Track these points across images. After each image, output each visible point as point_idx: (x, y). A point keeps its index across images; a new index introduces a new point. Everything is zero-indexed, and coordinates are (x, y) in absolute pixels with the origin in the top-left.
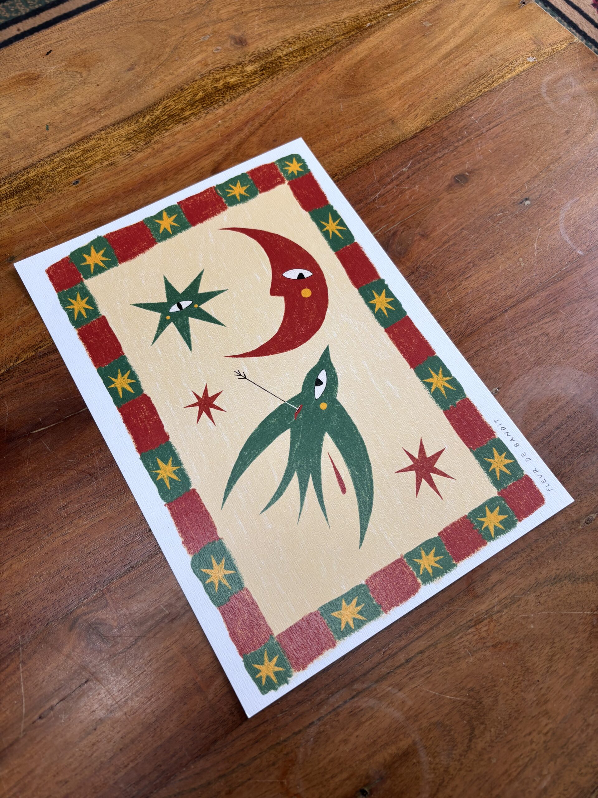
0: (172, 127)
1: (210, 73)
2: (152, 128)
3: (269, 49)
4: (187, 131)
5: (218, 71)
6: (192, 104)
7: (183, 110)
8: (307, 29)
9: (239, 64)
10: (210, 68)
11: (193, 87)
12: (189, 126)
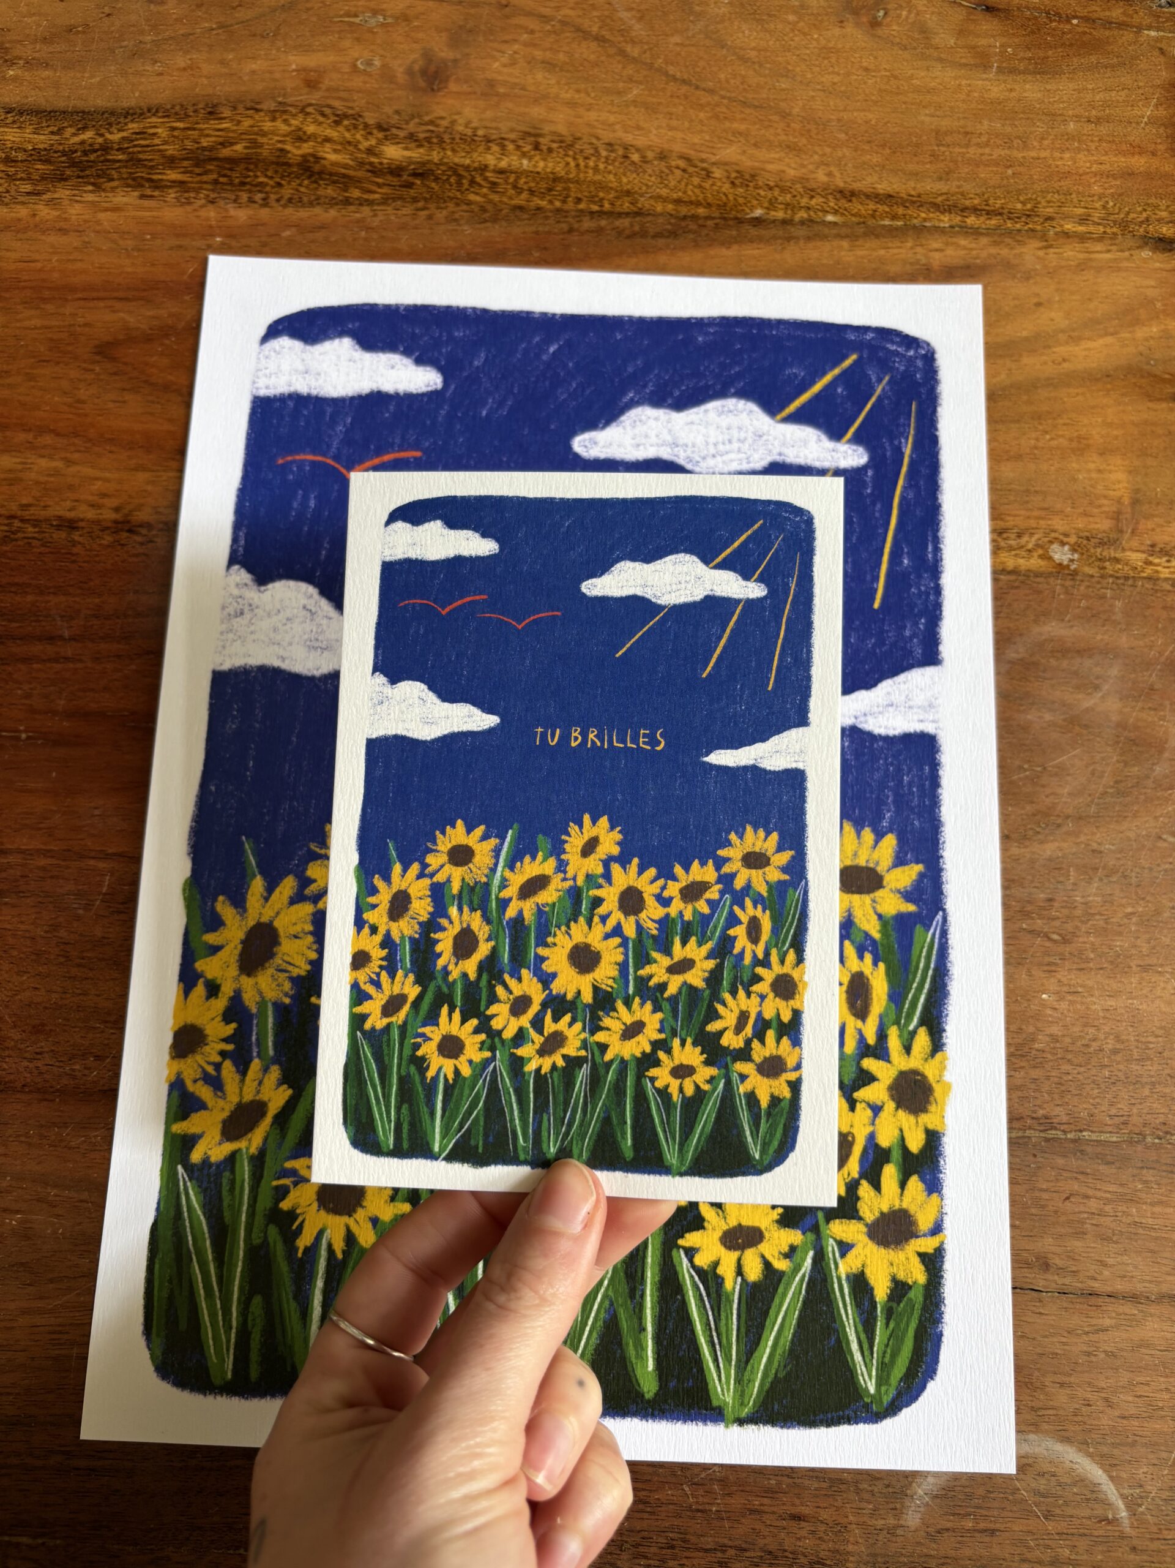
0: (113, 189)
1: (302, 110)
2: (73, 164)
3: (480, 133)
4: (134, 218)
5: (323, 115)
6: (200, 159)
7: (171, 162)
8: (607, 136)
9: (380, 127)
10: (315, 97)
11: (239, 122)
12: (150, 209)
